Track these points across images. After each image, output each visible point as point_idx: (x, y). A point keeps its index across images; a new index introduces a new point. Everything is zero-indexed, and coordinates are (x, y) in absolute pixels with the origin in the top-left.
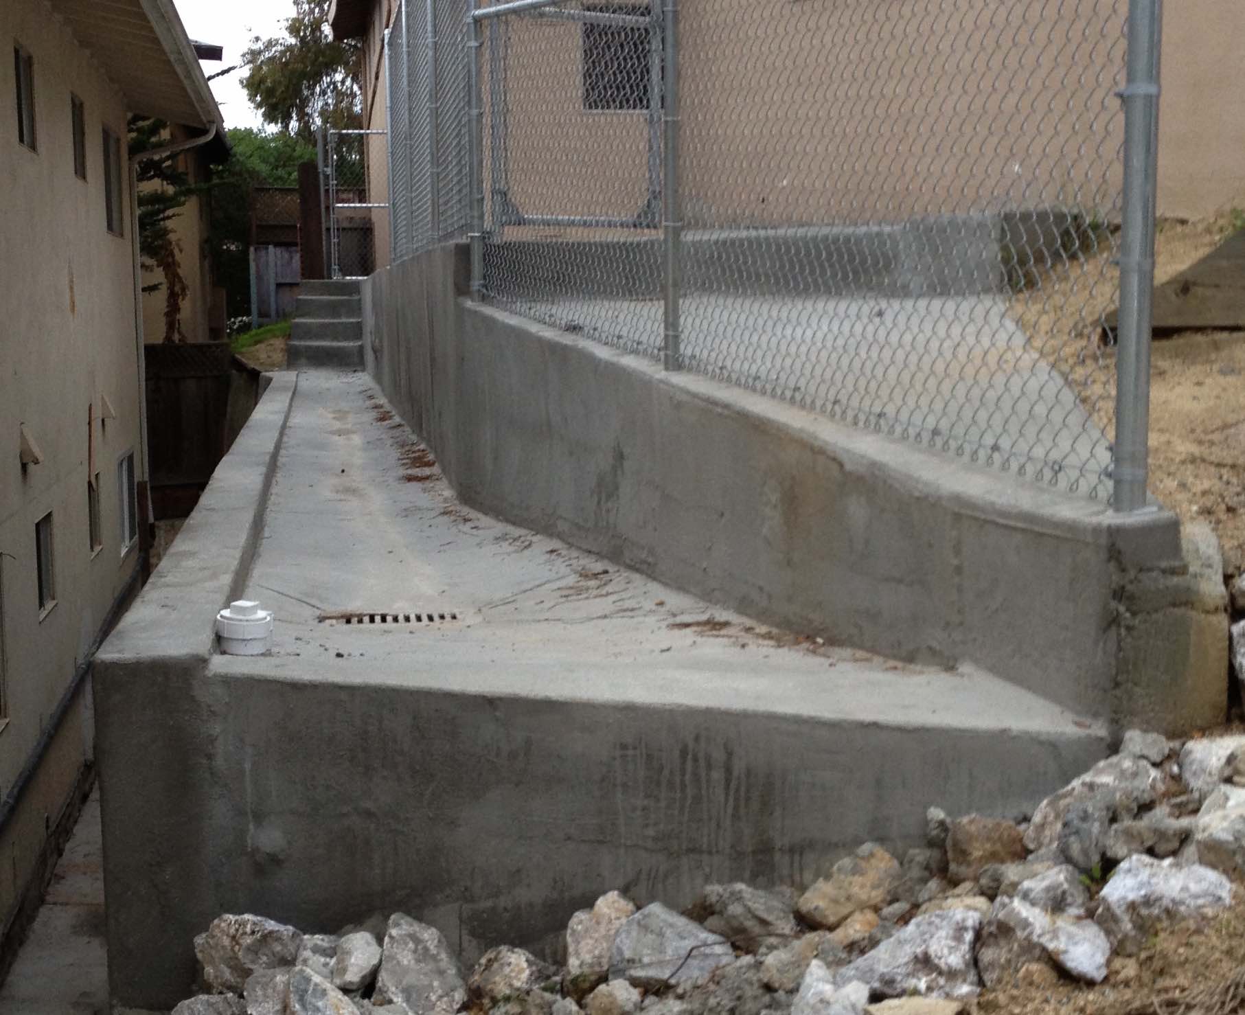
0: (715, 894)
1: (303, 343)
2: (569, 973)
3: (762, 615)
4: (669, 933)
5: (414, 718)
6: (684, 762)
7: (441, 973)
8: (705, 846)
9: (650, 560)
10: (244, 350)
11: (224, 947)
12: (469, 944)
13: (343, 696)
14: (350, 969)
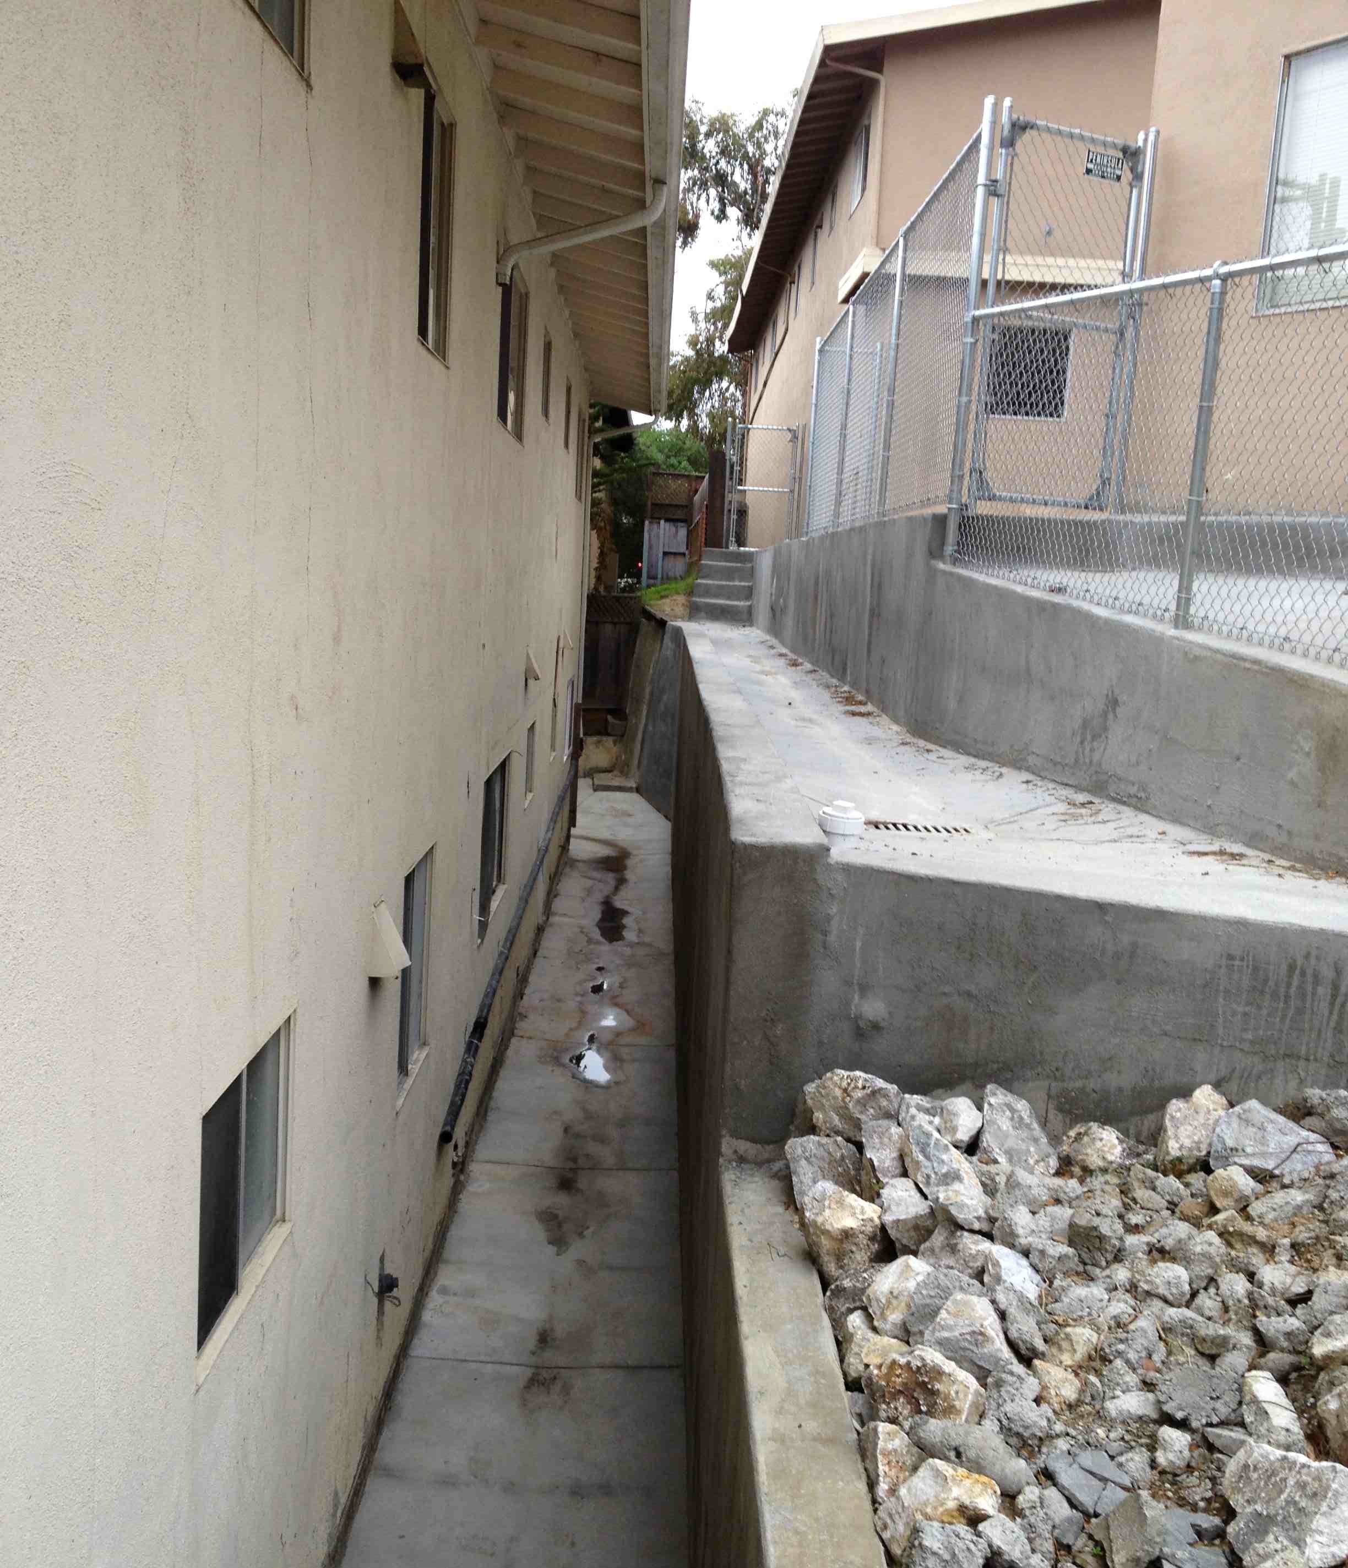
0: (1317, 1097)
1: (703, 600)
2: (1168, 1153)
3: (1279, 850)
4: (1270, 1127)
5: (1024, 915)
6: (1290, 976)
7: (1036, 1140)
8: (1303, 1052)
9: (1142, 795)
10: (652, 602)
11: (835, 1098)
12: (1056, 1119)
13: (957, 891)
14: (960, 1128)
